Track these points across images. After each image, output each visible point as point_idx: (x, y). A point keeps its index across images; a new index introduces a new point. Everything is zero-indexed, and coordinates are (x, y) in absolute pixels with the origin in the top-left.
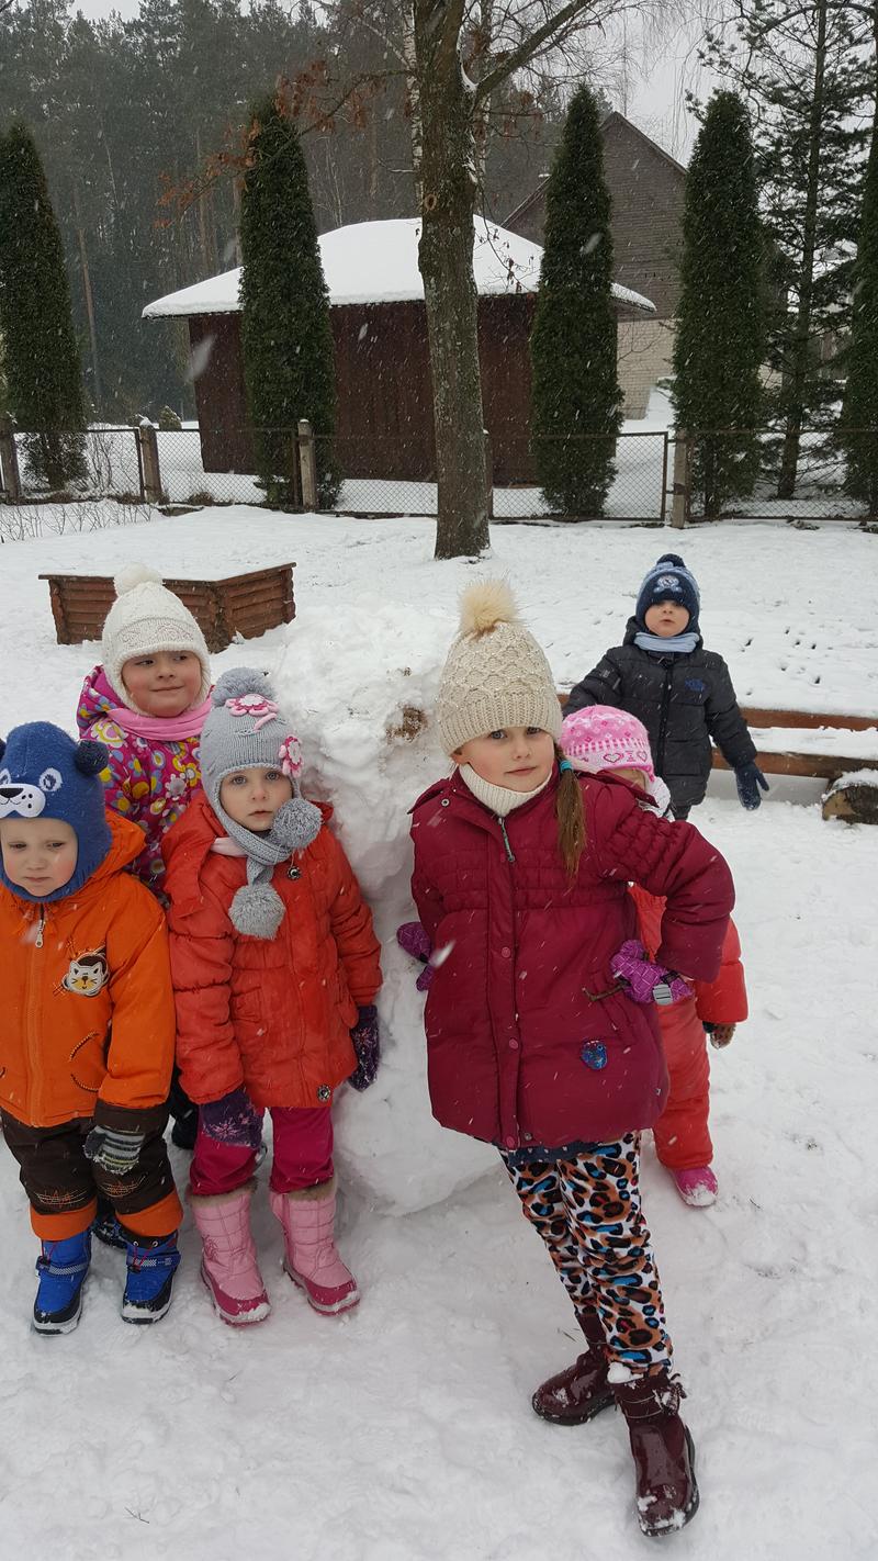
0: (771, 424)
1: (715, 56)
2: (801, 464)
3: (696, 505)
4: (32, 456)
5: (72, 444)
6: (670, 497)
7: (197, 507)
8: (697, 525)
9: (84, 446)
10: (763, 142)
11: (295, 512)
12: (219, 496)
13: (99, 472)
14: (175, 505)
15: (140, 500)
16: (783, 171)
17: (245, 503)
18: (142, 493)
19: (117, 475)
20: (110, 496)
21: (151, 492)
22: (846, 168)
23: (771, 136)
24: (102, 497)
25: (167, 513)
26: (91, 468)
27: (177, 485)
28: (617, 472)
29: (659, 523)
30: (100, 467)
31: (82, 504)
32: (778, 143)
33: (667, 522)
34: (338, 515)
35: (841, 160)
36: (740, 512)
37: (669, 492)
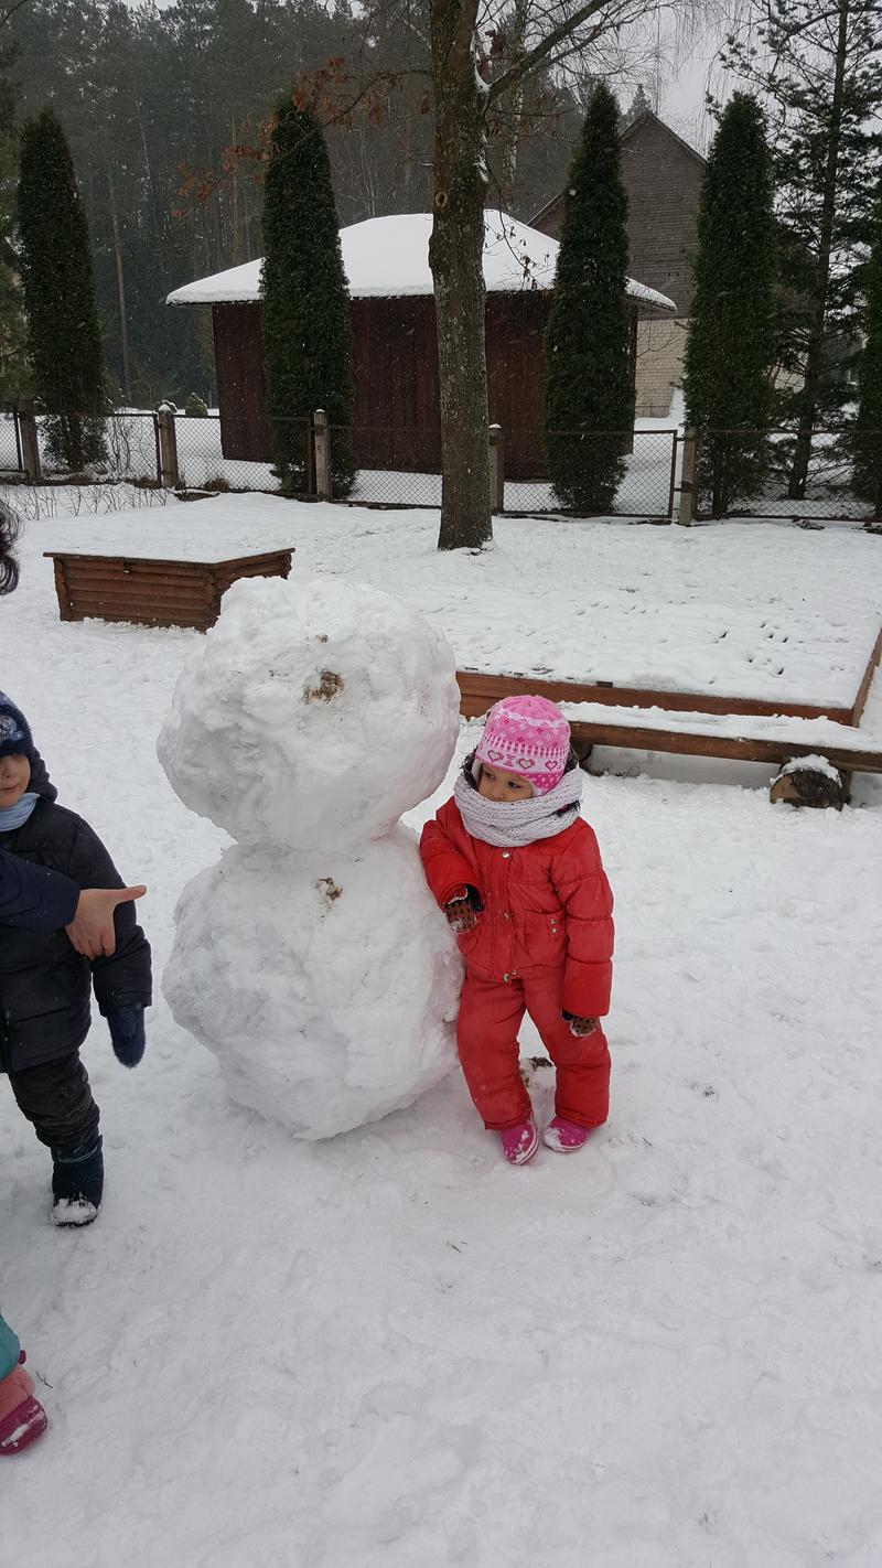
0: (783, 424)
1: (735, 59)
2: (813, 465)
3: (703, 503)
4: (52, 439)
5: (92, 427)
6: (677, 495)
7: (212, 493)
8: (703, 523)
9: (104, 429)
10: (781, 145)
11: (309, 501)
12: (235, 482)
13: (118, 456)
14: (189, 491)
15: (156, 485)
16: (801, 173)
17: (259, 491)
18: (159, 478)
19: (135, 458)
20: (127, 481)
21: (167, 477)
22: (864, 171)
23: (790, 139)
24: (120, 480)
25: (184, 498)
26: (110, 451)
27: (193, 471)
28: (627, 469)
29: (666, 519)
30: (119, 450)
31: (98, 487)
32: (796, 146)
33: (674, 520)
34: (351, 504)
35: (859, 163)
36: (748, 511)
37: (678, 490)
